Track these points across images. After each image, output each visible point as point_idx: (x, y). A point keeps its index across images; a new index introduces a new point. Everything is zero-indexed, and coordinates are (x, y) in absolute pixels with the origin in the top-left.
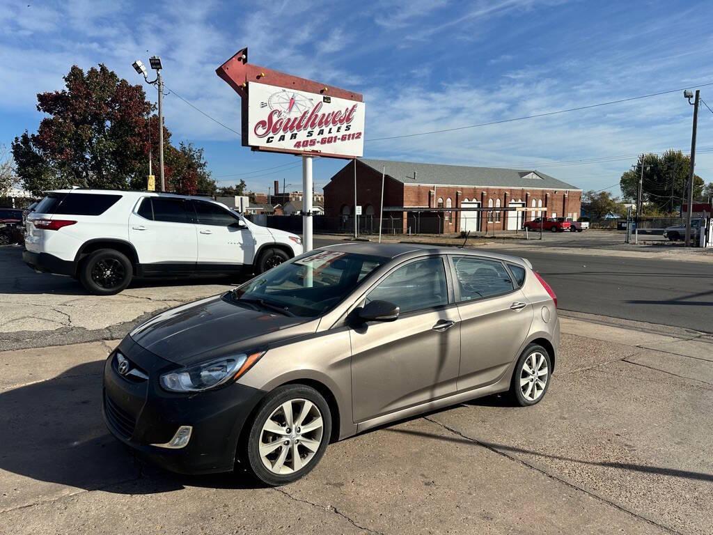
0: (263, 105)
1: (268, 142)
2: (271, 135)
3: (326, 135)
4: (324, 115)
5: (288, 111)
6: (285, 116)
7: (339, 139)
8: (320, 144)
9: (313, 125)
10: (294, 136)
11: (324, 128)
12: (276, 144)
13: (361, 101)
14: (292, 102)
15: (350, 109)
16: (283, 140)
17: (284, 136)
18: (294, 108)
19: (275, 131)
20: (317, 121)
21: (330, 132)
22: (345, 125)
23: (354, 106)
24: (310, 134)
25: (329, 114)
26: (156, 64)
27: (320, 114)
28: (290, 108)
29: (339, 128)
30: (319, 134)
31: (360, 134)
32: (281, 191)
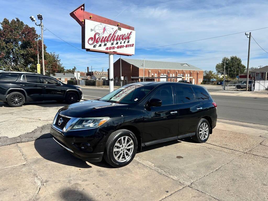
0: (92, 30)
1: (94, 47)
2: (95, 44)
3: (119, 45)
4: (118, 36)
5: (103, 33)
6: (101, 36)
7: (125, 46)
8: (116, 48)
9: (113, 40)
10: (105, 45)
11: (118, 41)
12: (97, 48)
13: (134, 30)
14: (104, 29)
15: (129, 33)
16: (101, 46)
17: (101, 45)
18: (105, 32)
19: (97, 42)
20: (115, 38)
21: (121, 43)
22: (127, 40)
23: (131, 32)
24: (112, 44)
25: (121, 35)
26: (40, 17)
27: (116, 35)
28: (104, 32)
29: (125, 42)
30: (116, 44)
31: (133, 44)
32: (90, 71)
